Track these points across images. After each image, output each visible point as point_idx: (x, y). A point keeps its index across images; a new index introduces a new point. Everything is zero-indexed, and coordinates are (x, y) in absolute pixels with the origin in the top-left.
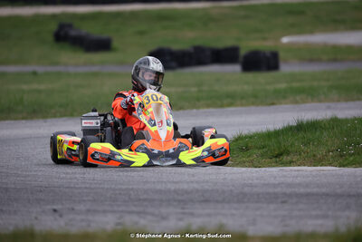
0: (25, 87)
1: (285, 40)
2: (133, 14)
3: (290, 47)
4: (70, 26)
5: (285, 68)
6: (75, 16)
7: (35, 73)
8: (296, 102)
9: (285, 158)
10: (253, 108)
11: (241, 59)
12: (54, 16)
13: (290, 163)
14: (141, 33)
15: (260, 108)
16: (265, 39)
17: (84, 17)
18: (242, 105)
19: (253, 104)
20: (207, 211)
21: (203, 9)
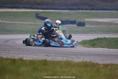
0: (30, 27)
1: (86, 20)
2: (52, 12)
3: (87, 21)
4: (38, 14)
5: (87, 26)
6: (39, 12)
7: (31, 24)
8: (92, 34)
9: (95, 46)
10: (82, 34)
11: (77, 23)
12: (34, 12)
13: (96, 47)
14: (54, 16)
15: (84, 34)
16: (81, 19)
17: (41, 12)
18: (80, 34)
19: (82, 33)
20: (82, 57)
21: (68, 12)
